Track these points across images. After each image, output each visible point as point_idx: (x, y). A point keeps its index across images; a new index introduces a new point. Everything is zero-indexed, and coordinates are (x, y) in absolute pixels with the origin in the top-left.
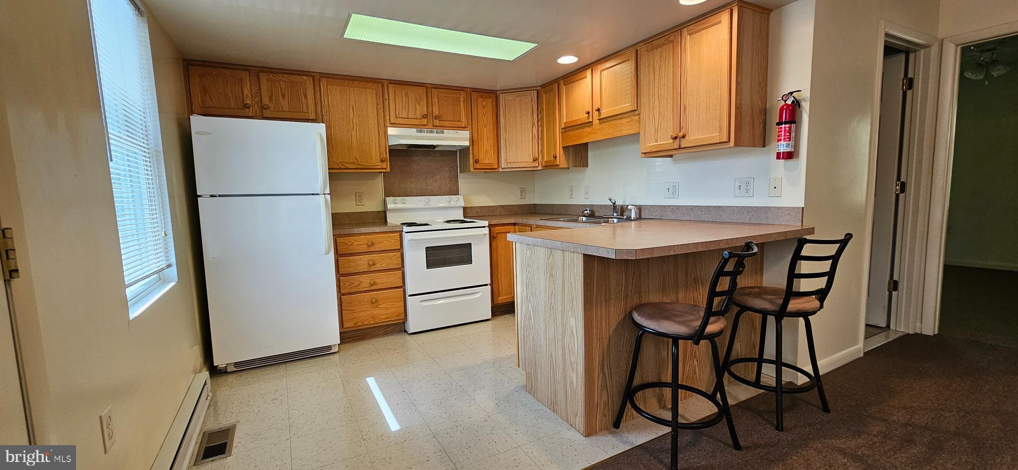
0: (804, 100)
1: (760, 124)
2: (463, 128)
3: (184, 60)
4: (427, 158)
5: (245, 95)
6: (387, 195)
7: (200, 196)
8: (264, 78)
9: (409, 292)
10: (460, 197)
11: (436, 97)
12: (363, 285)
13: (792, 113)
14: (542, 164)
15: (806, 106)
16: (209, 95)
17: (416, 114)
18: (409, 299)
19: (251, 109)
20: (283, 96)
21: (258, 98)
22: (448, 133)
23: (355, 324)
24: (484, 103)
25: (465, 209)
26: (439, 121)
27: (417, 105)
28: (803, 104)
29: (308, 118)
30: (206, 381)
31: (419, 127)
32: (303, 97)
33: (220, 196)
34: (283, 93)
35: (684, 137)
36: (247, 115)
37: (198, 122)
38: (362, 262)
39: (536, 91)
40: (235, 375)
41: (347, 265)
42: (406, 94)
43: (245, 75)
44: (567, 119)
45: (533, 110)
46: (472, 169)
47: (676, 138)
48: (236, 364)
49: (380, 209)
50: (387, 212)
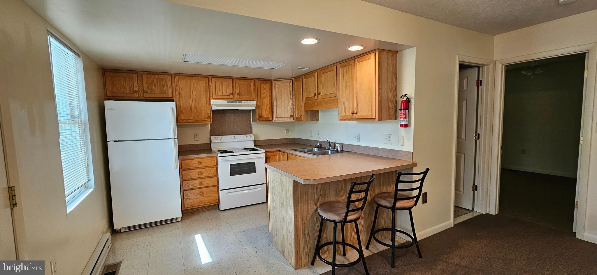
0: (412, 99)
1: (393, 108)
2: (253, 100)
3: (103, 69)
4: (234, 115)
5: (135, 86)
6: (212, 135)
7: (108, 141)
8: (145, 76)
9: (220, 189)
10: (252, 135)
11: (238, 84)
12: (195, 185)
13: (407, 104)
14: (295, 119)
15: (413, 101)
16: (116, 87)
17: (226, 93)
18: (220, 192)
19: (138, 93)
20: (155, 86)
21: (142, 87)
22: (244, 103)
23: (191, 205)
24: (264, 86)
25: (255, 141)
26: (240, 96)
27: (228, 89)
28: (412, 100)
29: (168, 97)
30: (108, 238)
31: (228, 100)
32: (165, 85)
33: (119, 141)
34: (155, 84)
35: (356, 113)
36: (135, 96)
37: (109, 104)
38: (194, 173)
39: (291, 81)
40: (126, 233)
41: (186, 175)
42: (222, 83)
43: (135, 76)
44: (306, 96)
45: (290, 90)
46: (257, 121)
47: (353, 113)
48: (126, 228)
49: (208, 142)
50: (212, 144)
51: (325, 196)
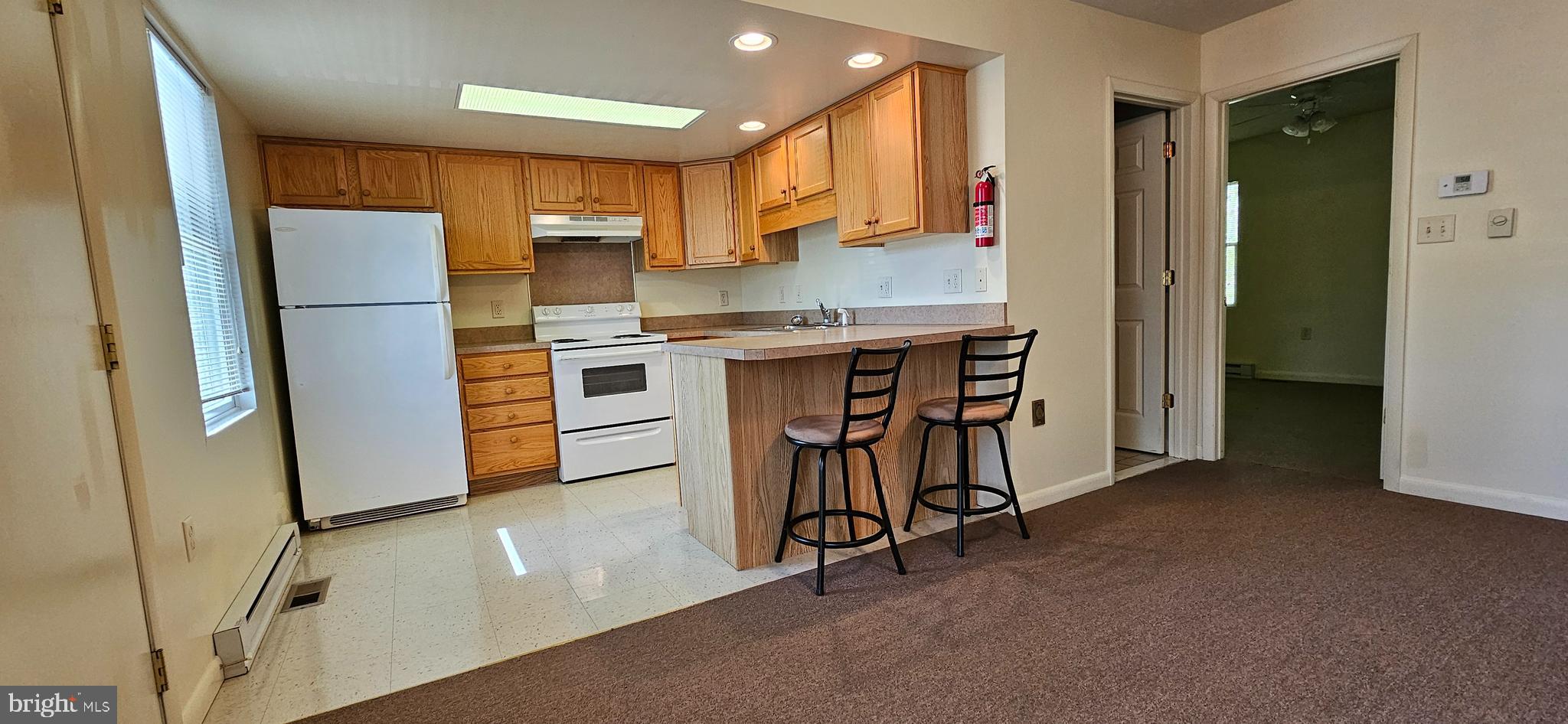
0: (1002, 178)
1: (960, 205)
2: (635, 213)
3: (259, 136)
4: (588, 254)
5: (339, 177)
6: (535, 303)
7: (282, 308)
8: (362, 155)
9: (560, 430)
10: (636, 305)
11: (595, 174)
12: (499, 419)
13: (989, 191)
14: (740, 259)
15: (1002, 184)
16: (292, 180)
17: (568, 196)
18: (561, 436)
19: (347, 196)
20: (390, 178)
21: (356, 182)
22: (612, 220)
23: (490, 470)
24: (661, 180)
25: (643, 320)
26: (601, 204)
27: (570, 186)
28: (1000, 181)
29: (423, 206)
30: (293, 532)
31: (574, 214)
32: (415, 178)
33: (308, 307)
34: (389, 174)
35: (877, 222)
36: (341, 204)
37: (279, 218)
38: (496, 390)
39: (728, 164)
40: (333, 533)
41: (476, 394)
42: (555, 172)
43: (338, 152)
44: (763, 200)
45: (725, 187)
46: (648, 267)
47: (870, 223)
48: (334, 519)
49: (526, 322)
50: (535, 325)
51: (802, 404)
